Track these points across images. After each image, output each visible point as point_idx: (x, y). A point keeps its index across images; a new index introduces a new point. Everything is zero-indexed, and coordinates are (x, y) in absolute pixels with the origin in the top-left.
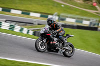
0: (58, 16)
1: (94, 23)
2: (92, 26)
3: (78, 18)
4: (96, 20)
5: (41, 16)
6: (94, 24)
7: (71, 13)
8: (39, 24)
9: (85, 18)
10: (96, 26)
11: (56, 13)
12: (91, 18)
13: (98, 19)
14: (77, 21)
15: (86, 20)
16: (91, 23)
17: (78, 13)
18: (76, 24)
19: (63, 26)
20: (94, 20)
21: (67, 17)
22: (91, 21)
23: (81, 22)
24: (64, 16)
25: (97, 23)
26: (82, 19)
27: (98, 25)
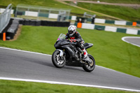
0: (13, 8)
1: (64, 16)
2: (61, 21)
3: (41, 11)
4: (67, 13)
6: (65, 18)
7: (31, 4)
9: (51, 9)
10: (67, 20)
12: (60, 10)
13: (69, 11)
14: (40, 15)
15: (52, 12)
16: (60, 16)
17: (41, 3)
18: (39, 19)
19: (21, 22)
20: (64, 12)
21: (27, 10)
22: (60, 14)
23: (47, 16)
24: (21, 8)
25: (68, 16)
26: (48, 11)
27: (70, 18)
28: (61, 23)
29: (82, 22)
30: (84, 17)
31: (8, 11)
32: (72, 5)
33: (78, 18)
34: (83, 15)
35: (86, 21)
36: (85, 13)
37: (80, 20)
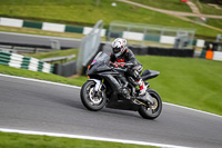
0: (105, 27)
1: (186, 40)
2: (180, 47)
3: (149, 31)
4: (190, 35)
5: (67, 30)
6: (186, 43)
7: (132, 21)
8: (62, 48)
9: (164, 29)
10: (190, 47)
11: (100, 22)
12: (178, 31)
13: (193, 32)
14: (146, 38)
15: (166, 34)
16: (178, 41)
17: (148, 19)
18: (145, 45)
20: (185, 33)
21: (126, 29)
22: (179, 36)
23: (158, 40)
24: (116, 27)
25: (192, 39)
26: (159, 32)
27: (195, 43)
28: (181, 51)
29: (214, 49)
30: (217, 41)
31: (97, 31)
32: (197, 23)
33: (206, 44)
34: (215, 38)
35: (219, 48)
36: (219, 36)
37: (211, 46)
